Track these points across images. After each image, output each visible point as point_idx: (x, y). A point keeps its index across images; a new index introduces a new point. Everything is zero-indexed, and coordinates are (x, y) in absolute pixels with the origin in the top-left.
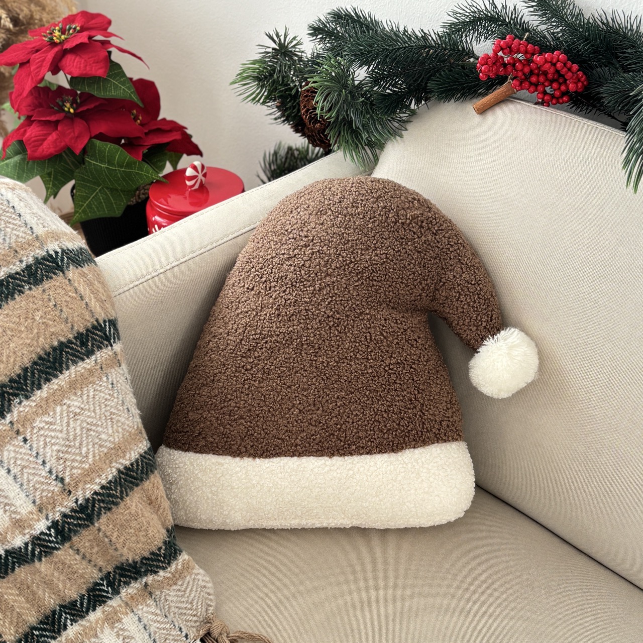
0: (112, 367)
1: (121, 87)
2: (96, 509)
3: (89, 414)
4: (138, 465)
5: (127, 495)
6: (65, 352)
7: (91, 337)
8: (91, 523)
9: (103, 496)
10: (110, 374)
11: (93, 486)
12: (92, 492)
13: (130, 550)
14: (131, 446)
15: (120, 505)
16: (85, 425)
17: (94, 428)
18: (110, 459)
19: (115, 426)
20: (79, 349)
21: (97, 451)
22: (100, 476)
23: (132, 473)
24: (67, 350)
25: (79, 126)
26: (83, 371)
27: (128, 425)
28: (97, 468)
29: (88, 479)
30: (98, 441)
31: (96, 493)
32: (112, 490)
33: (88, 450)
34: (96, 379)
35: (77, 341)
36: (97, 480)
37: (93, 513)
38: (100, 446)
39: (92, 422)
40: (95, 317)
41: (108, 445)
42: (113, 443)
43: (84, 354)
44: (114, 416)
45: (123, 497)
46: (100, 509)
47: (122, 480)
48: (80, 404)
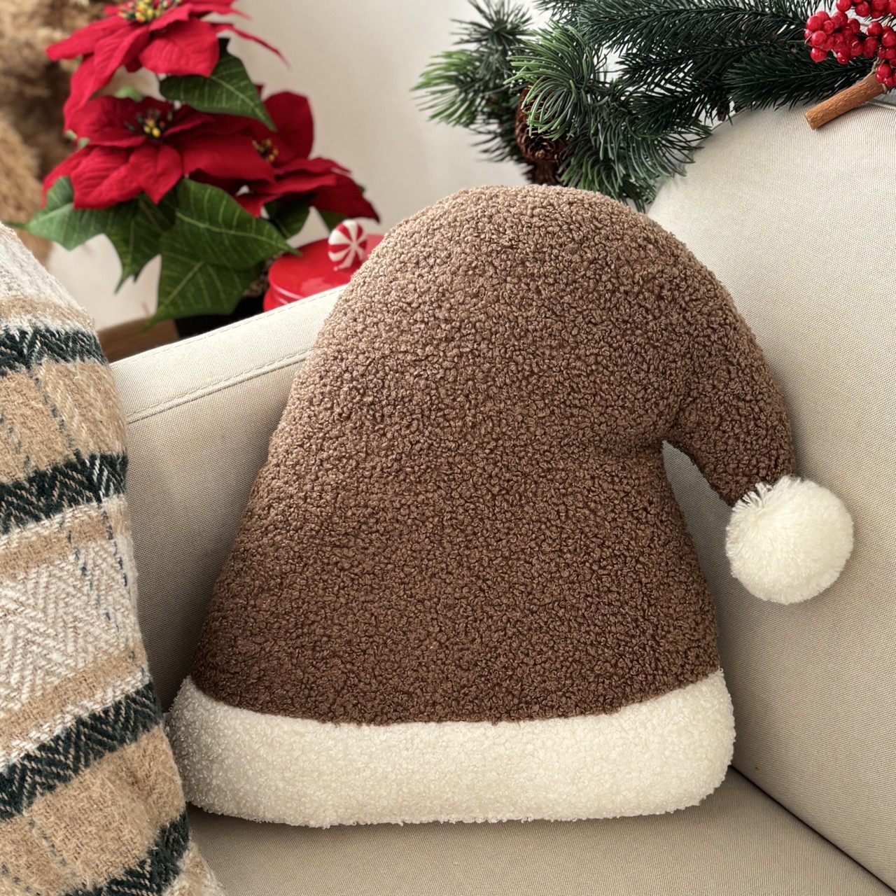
0: (91, 538)
1: (238, 97)
2: (27, 786)
3: (33, 614)
4: (117, 713)
5: (87, 765)
6: (6, 502)
7: (61, 482)
8: (16, 809)
9: (41, 763)
10: (83, 551)
11: (24, 743)
12: (22, 755)
13: (88, 865)
14: (109, 679)
15: (72, 782)
16: (22, 632)
17: (39, 640)
18: (65, 697)
19: (81, 641)
20: (34, 500)
21: (38, 682)
22: (38, 726)
23: (104, 727)
24: (10, 499)
25: (167, 158)
26: (34, 538)
27: (106, 642)
28: (35, 712)
29: (17, 730)
30: (44, 663)
31: (28, 757)
32: (59, 753)
33: (23, 677)
34: (55, 556)
35: (31, 485)
36: (34, 734)
37: (21, 793)
38: (48, 673)
39: (38, 629)
40: (74, 449)
41: (63, 673)
42: (74, 669)
43: (41, 510)
44: (81, 625)
45: (79, 768)
46: (34, 786)
47: (83, 738)
48: (18, 595)
